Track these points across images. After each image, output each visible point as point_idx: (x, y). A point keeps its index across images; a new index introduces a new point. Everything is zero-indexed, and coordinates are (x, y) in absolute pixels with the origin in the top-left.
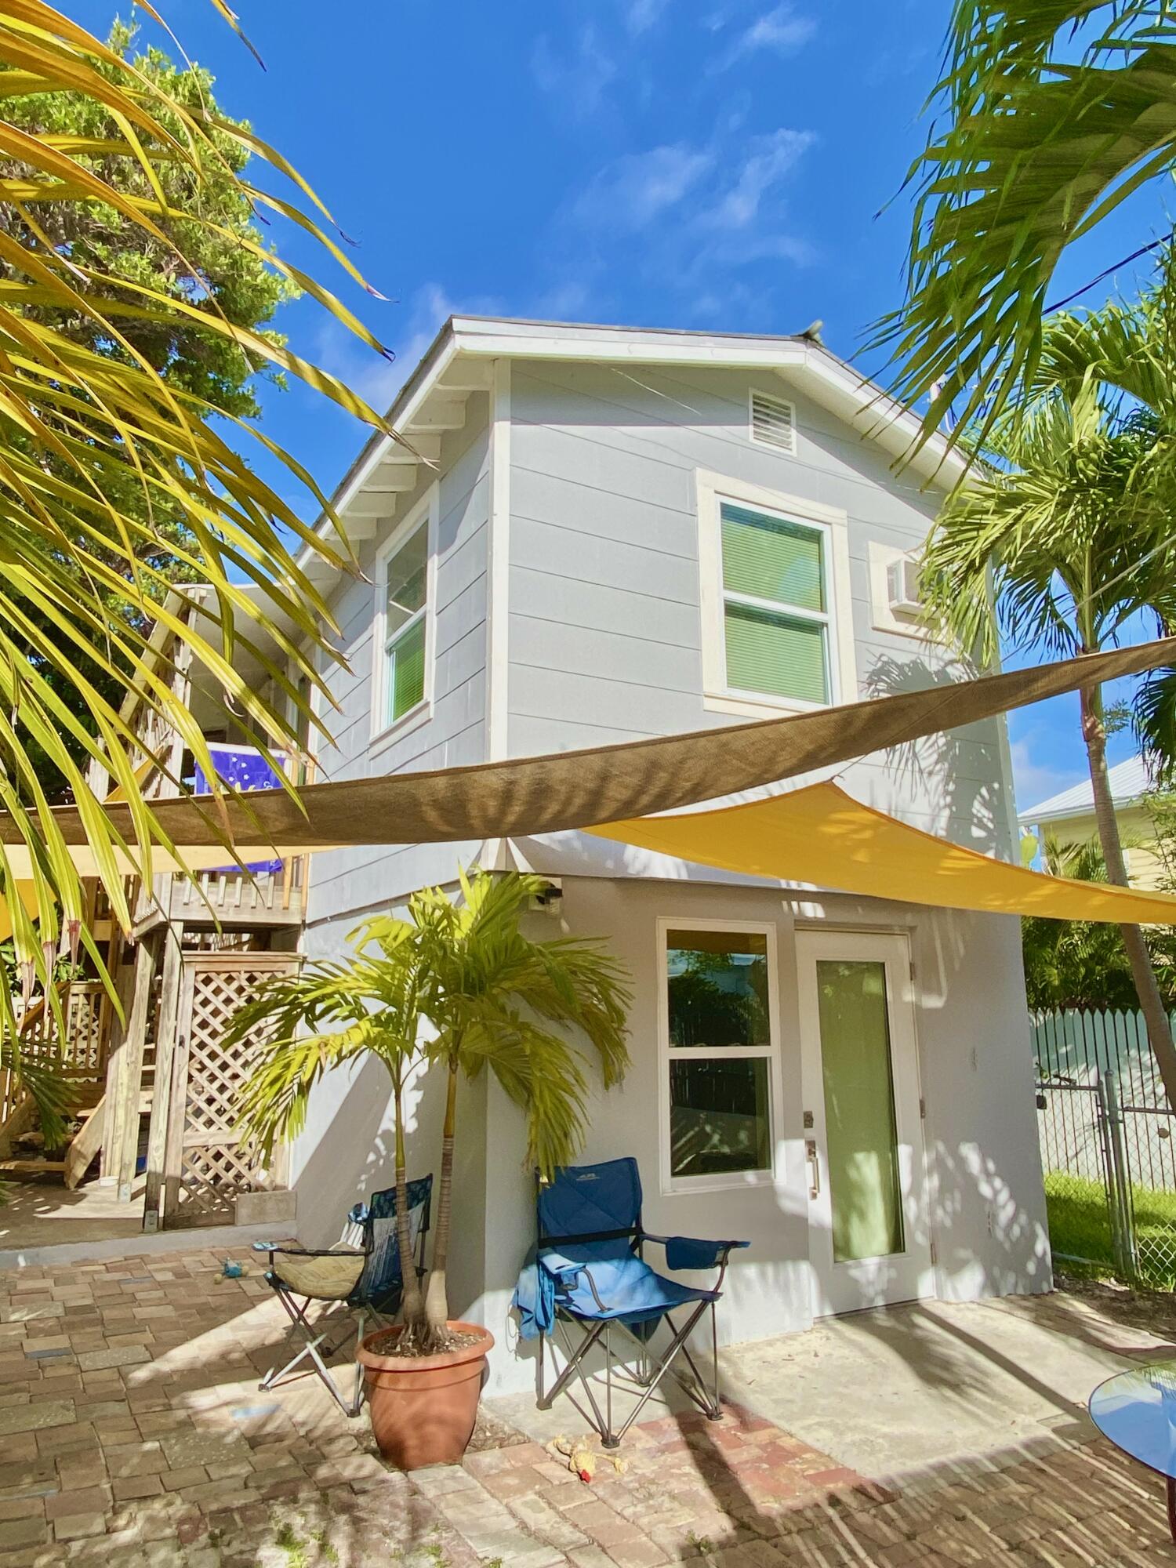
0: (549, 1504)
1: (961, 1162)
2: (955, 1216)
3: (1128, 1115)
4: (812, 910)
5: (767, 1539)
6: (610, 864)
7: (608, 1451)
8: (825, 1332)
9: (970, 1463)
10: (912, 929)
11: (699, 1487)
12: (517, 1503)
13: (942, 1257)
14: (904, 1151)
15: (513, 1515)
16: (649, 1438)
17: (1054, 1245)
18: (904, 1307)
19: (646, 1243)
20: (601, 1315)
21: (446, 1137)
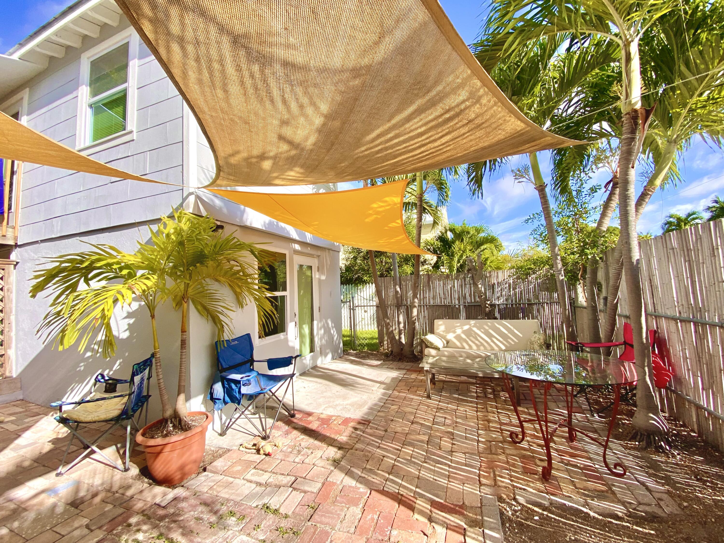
0: (263, 470)
1: (328, 324)
2: (326, 341)
3: (357, 308)
4: (297, 247)
5: (352, 449)
6: (238, 220)
7: (267, 441)
8: (300, 380)
9: (376, 405)
10: (319, 256)
11: (311, 441)
12: (249, 477)
13: (323, 353)
14: (315, 323)
15: (251, 482)
16: (277, 431)
17: (344, 345)
18: (315, 368)
19: (255, 363)
20: (262, 392)
21: (182, 332)
